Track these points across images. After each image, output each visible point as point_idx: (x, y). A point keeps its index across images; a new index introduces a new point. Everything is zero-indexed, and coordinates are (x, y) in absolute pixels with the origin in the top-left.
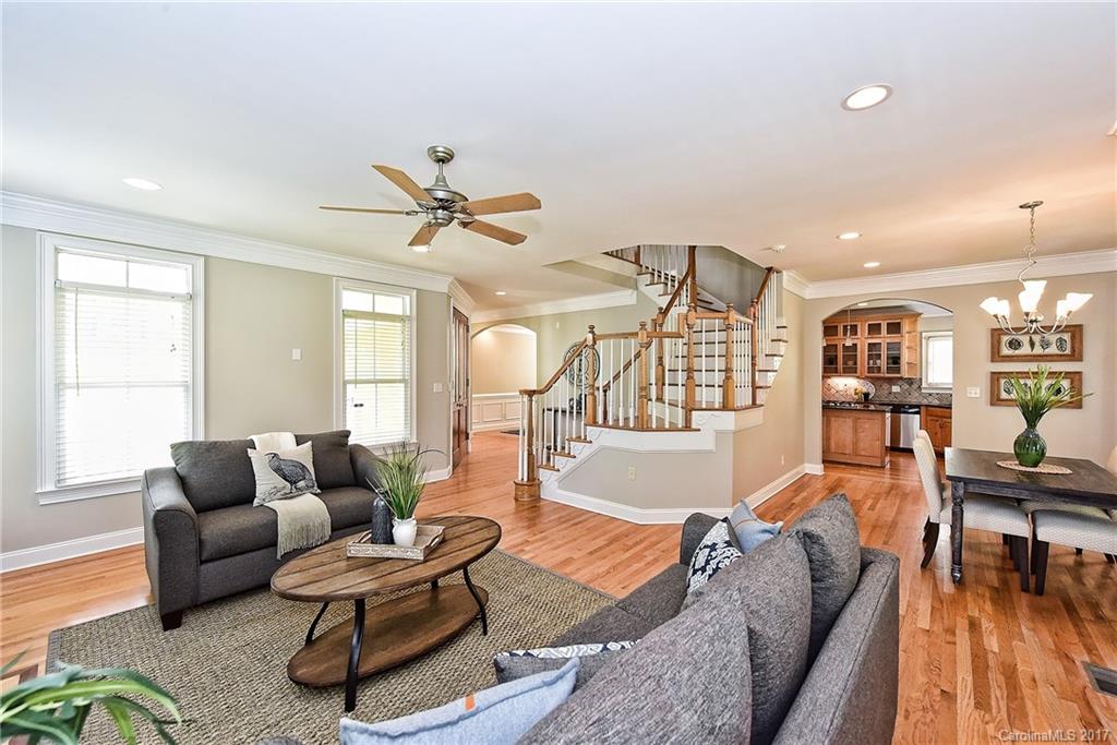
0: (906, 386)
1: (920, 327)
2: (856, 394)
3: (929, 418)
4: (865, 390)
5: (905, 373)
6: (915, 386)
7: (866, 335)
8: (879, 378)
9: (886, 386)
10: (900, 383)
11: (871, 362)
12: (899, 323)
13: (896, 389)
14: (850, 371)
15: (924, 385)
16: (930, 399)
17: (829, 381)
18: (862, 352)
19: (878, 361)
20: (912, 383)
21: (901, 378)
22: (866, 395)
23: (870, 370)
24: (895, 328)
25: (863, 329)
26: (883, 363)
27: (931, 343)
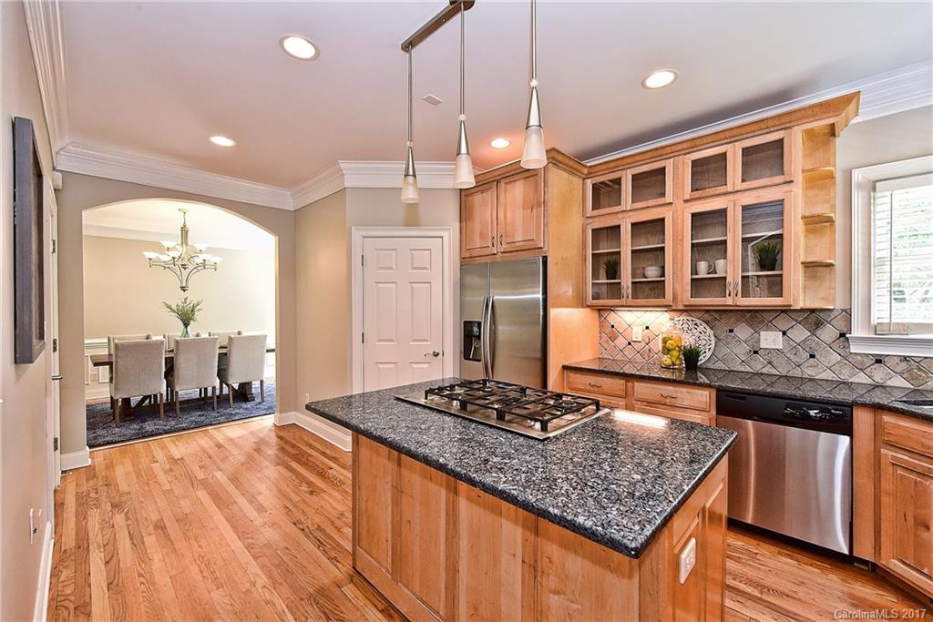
0: (800, 333)
1: (844, 151)
2: (667, 351)
3: (887, 453)
4: (688, 341)
5: (798, 293)
6: (828, 333)
7: (688, 193)
8: (724, 312)
9: (743, 332)
10: (783, 322)
11: (703, 266)
12: (780, 142)
13: (770, 339)
14: (651, 291)
15: (857, 331)
16: (879, 375)
17: (613, 318)
18: (678, 240)
19: (720, 263)
20: (818, 324)
21: (786, 311)
22: (691, 357)
23: (698, 285)
24: (766, 158)
25: (679, 175)
26: (732, 266)
27: (883, 199)
